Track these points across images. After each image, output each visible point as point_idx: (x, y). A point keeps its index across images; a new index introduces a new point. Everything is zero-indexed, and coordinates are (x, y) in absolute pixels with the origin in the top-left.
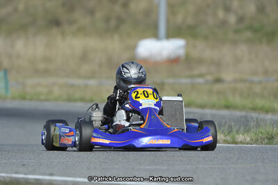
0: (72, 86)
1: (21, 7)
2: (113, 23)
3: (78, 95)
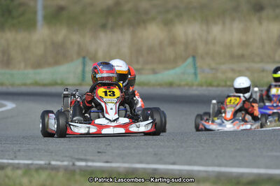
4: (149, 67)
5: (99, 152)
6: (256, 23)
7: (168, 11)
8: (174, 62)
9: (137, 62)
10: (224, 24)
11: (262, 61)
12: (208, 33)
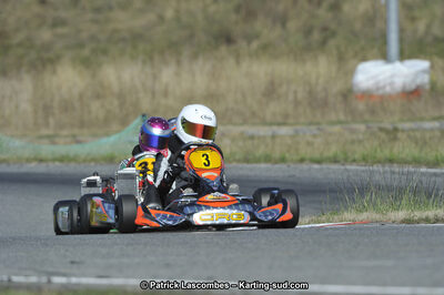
0: (252, 137)
1: (169, 14)
2: (316, 36)
3: (261, 151)
4: (65, 132)
5: (72, 262)
6: (232, 61)
7: (81, 45)
8: (105, 125)
9: (47, 125)
10: (179, 63)
11: (245, 122)
12: (155, 77)
